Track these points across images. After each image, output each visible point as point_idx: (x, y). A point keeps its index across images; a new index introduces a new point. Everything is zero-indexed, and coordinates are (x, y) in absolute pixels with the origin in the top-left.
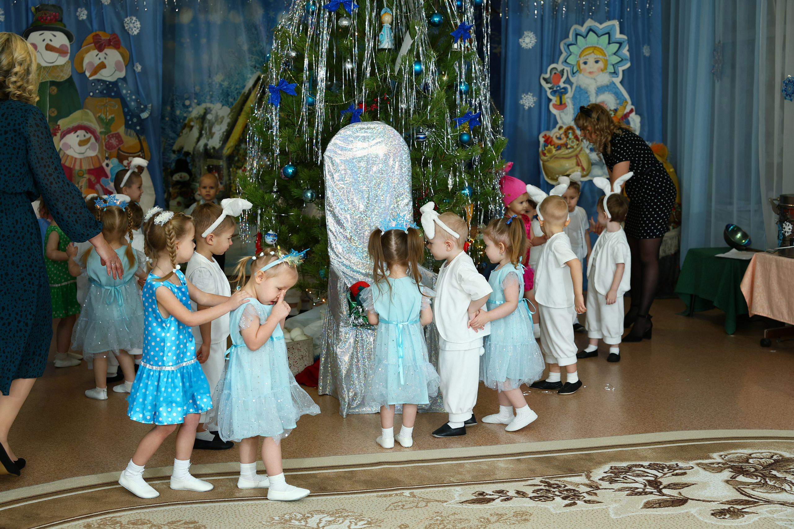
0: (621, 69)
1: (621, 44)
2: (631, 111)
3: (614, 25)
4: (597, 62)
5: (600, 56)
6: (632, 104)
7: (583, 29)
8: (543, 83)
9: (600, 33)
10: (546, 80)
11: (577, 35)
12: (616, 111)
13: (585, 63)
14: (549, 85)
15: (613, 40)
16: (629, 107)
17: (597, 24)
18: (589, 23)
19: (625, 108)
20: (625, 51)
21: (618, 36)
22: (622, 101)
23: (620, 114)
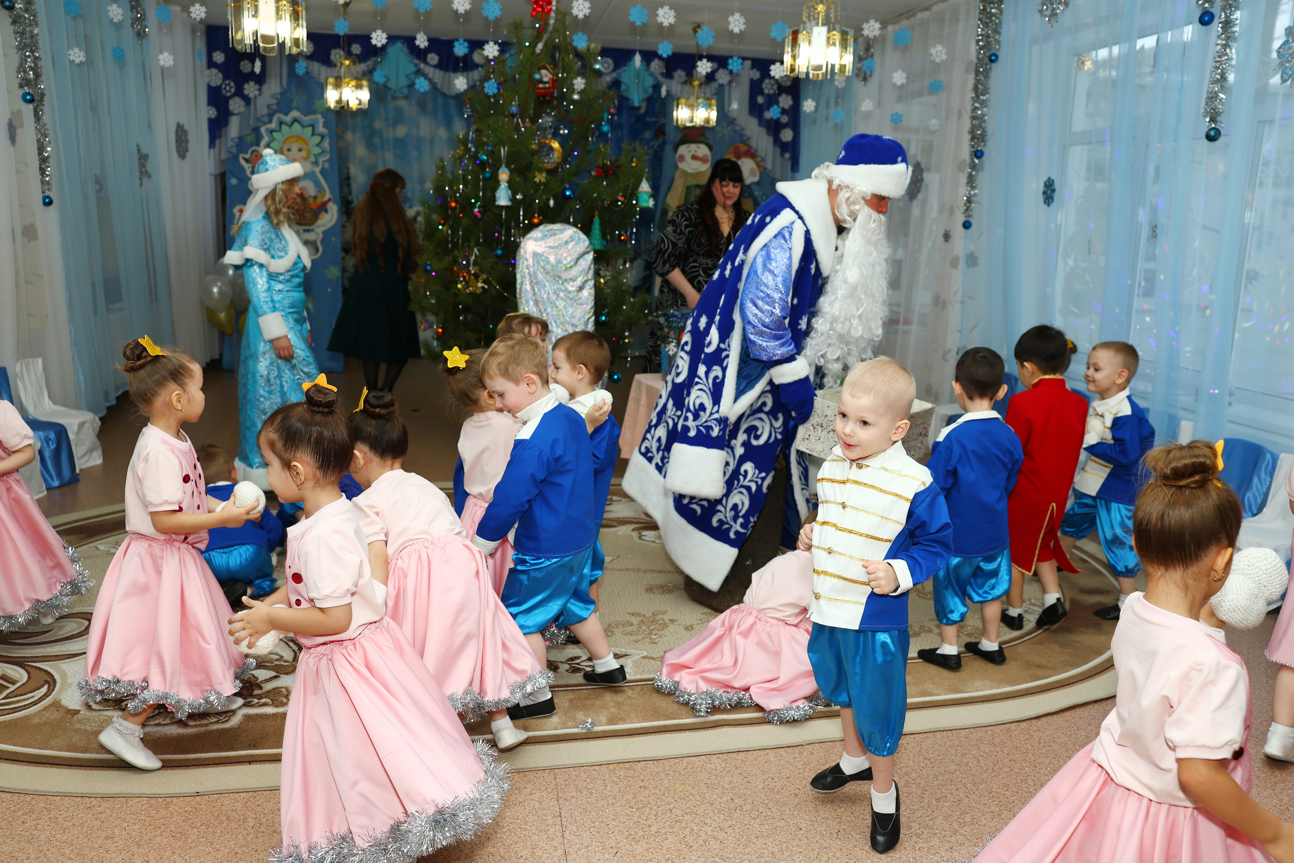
0: (321, 160)
1: (323, 137)
2: (329, 200)
3: (317, 119)
4: (300, 150)
5: (303, 146)
6: (331, 193)
7: (288, 119)
8: (243, 162)
9: (305, 124)
10: (247, 161)
11: (281, 123)
12: (315, 198)
13: (289, 150)
14: (249, 165)
15: (316, 132)
16: (328, 196)
17: (302, 117)
18: (295, 114)
19: (324, 196)
20: (326, 144)
21: (321, 129)
22: (321, 190)
23: (319, 201)
